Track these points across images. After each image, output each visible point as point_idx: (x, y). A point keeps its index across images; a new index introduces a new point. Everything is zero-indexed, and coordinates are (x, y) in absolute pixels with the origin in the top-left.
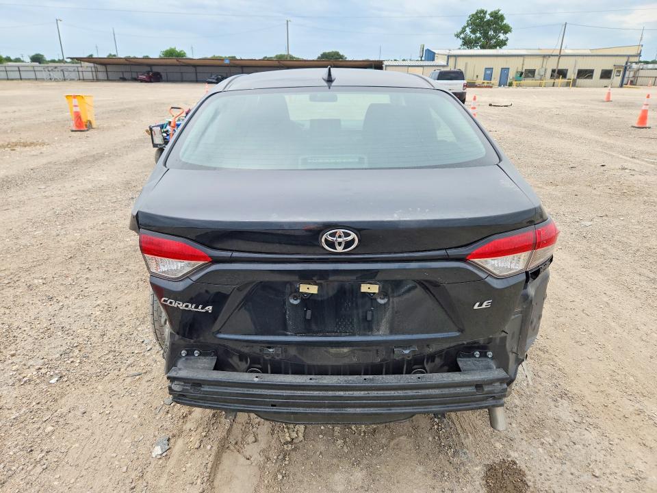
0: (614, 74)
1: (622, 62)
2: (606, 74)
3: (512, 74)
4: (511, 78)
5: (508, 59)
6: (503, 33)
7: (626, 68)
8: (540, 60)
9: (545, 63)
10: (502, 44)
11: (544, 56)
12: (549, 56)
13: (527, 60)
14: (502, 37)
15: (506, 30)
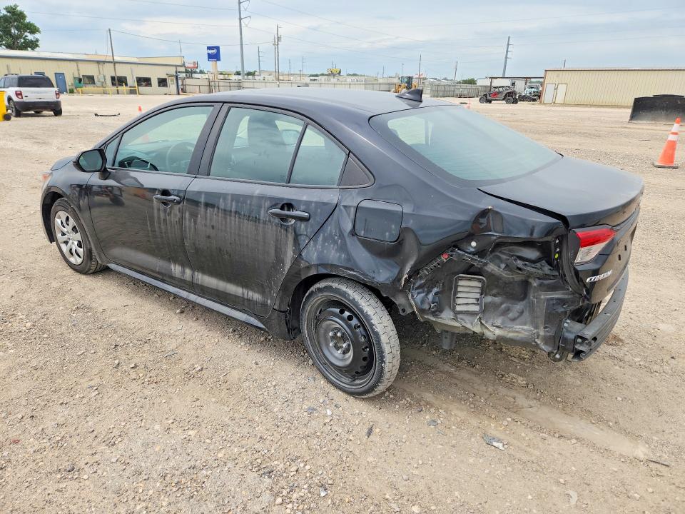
0: (169, 82)
1: (172, 71)
2: (162, 82)
3: (69, 81)
4: (70, 84)
5: (59, 63)
6: (30, 32)
7: (177, 77)
8: (95, 66)
9: (101, 69)
10: (33, 45)
11: (98, 62)
12: (104, 62)
13: (81, 65)
14: (30, 37)
15: (33, 30)
